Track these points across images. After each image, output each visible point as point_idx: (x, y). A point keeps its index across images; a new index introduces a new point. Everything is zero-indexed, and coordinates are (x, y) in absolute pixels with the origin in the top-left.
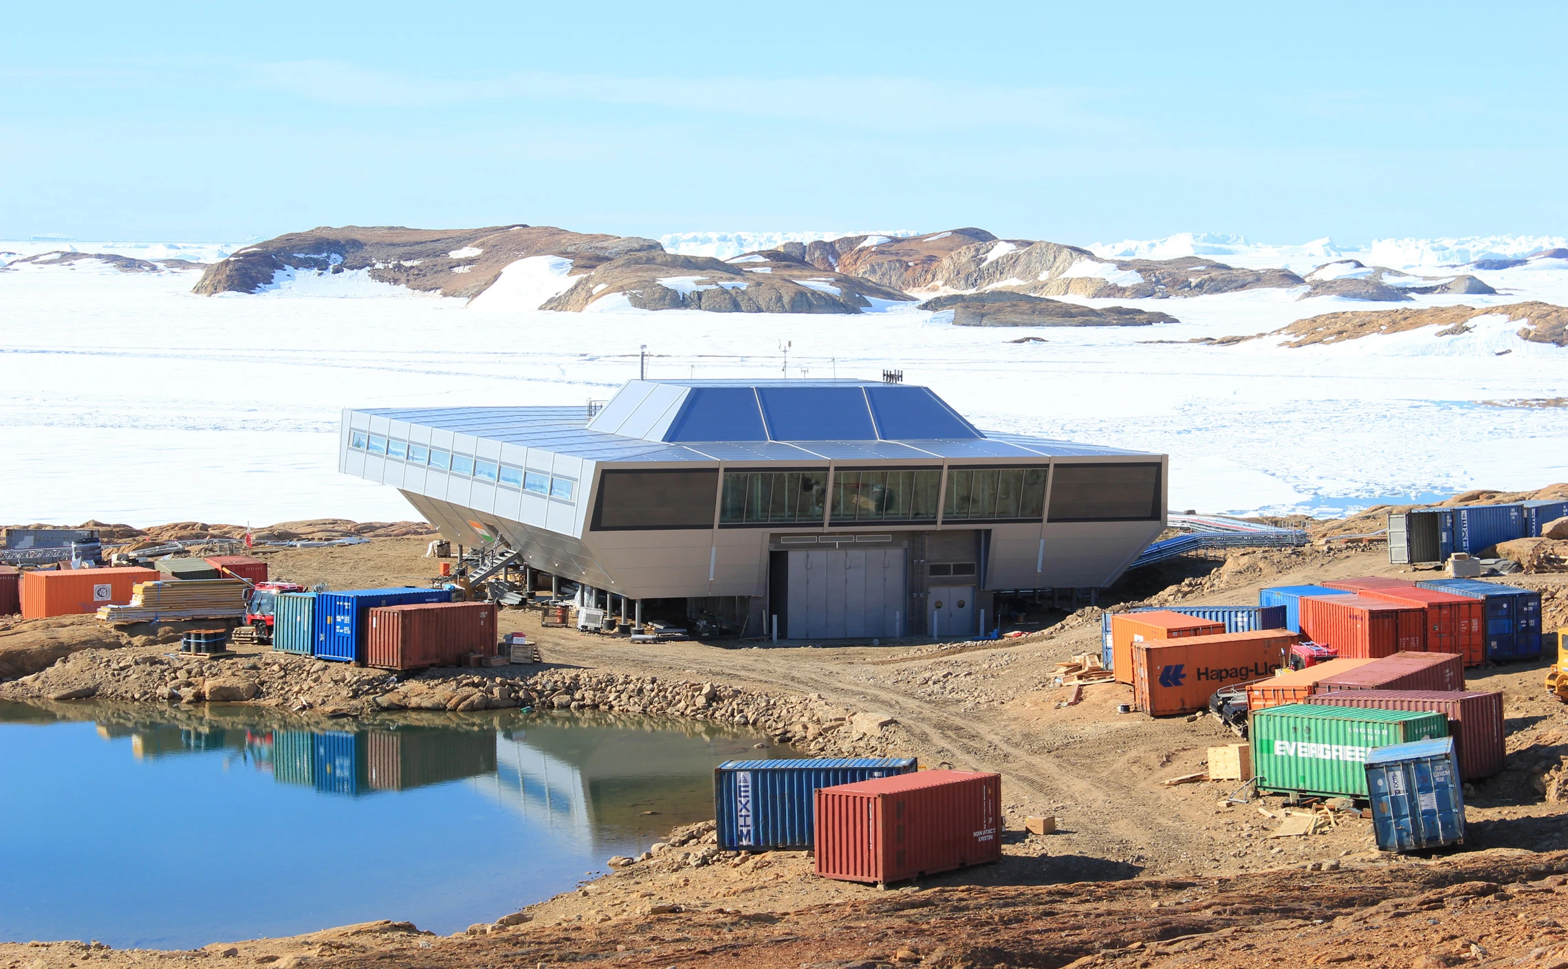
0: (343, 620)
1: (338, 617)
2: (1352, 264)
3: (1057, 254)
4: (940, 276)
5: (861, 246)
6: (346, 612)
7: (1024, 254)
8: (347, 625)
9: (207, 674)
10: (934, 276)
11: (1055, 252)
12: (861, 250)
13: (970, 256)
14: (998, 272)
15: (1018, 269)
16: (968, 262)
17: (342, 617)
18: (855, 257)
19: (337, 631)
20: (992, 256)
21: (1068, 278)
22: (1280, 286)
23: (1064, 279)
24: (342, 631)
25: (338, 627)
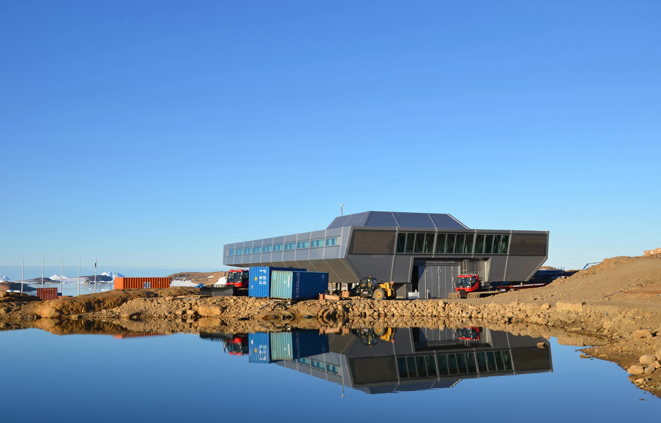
0: (263, 278)
1: (260, 277)
6: (264, 275)
8: (265, 280)
9: (199, 304)
17: (262, 277)
19: (260, 283)
24: (262, 283)
25: (260, 282)
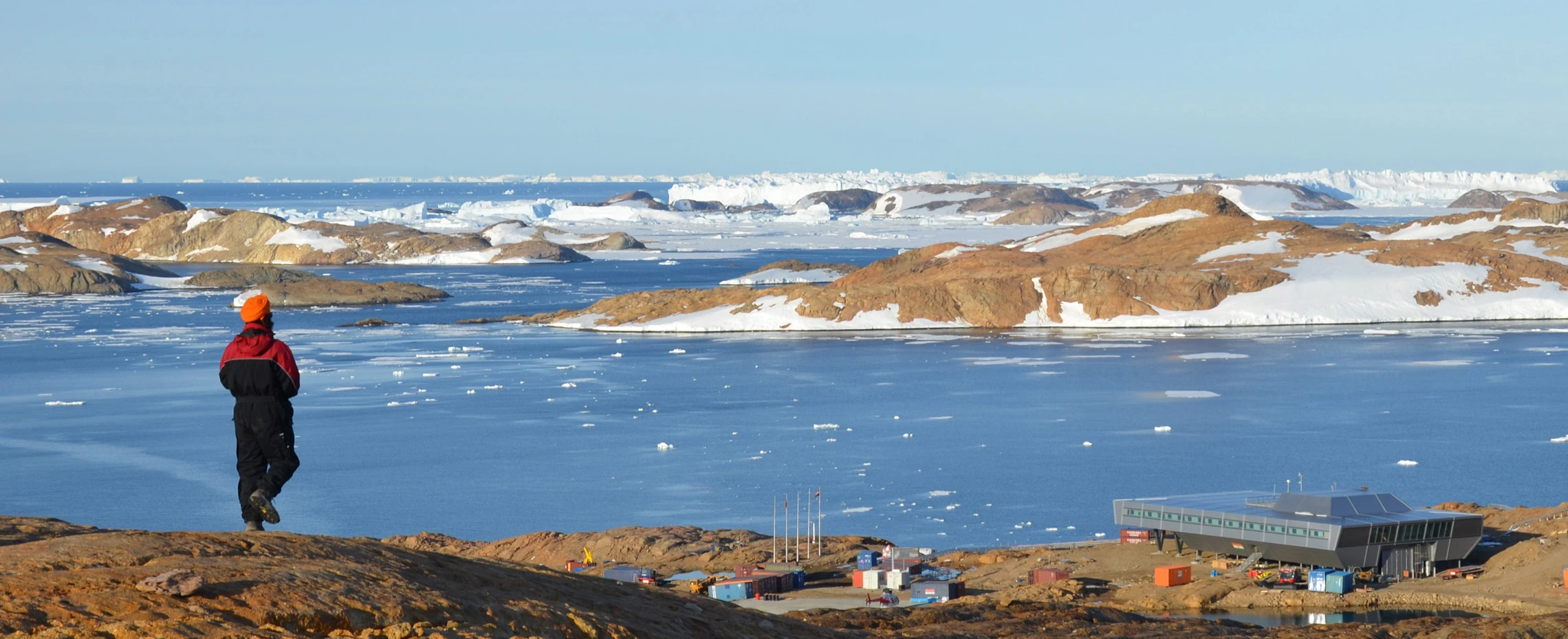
2: (517, 224)
3: (260, 222)
4: (138, 243)
5: (54, 214)
7: (226, 222)
10: (131, 243)
11: (258, 220)
12: (52, 219)
13: (169, 224)
14: (200, 240)
15: (221, 237)
16: (168, 228)
18: (48, 226)
20: (192, 224)
21: (274, 245)
22: (472, 250)
23: (271, 245)
